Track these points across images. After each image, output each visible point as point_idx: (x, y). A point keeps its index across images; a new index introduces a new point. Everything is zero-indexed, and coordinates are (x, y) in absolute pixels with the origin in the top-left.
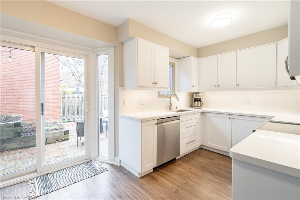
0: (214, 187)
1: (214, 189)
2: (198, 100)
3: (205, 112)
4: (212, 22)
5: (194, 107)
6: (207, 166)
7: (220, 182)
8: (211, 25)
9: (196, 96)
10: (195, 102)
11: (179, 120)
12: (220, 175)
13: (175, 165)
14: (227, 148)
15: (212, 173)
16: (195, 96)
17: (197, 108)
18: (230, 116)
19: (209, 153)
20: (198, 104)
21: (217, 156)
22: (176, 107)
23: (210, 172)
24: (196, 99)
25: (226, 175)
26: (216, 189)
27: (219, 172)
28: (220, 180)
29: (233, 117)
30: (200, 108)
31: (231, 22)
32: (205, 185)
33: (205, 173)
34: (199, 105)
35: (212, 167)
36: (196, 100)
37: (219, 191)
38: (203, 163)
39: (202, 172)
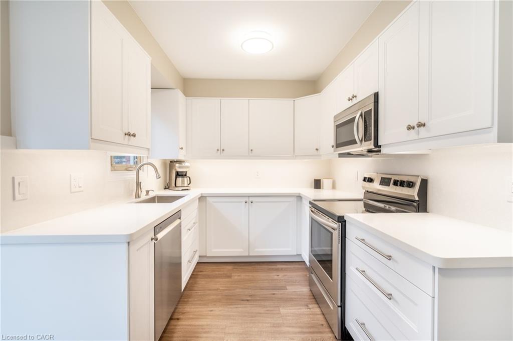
0: (269, 325)
1: (271, 327)
2: (182, 175)
3: (206, 197)
4: (245, 41)
5: (177, 189)
6: (231, 292)
7: (268, 310)
8: (242, 46)
9: (180, 167)
10: (178, 179)
11: (180, 218)
12: (258, 298)
13: (178, 319)
14: (242, 250)
15: (248, 300)
16: (178, 168)
17: (182, 190)
18: (247, 199)
19: (214, 267)
20: (183, 182)
21: (229, 267)
22: (148, 192)
23: (243, 300)
24: (180, 174)
25: (265, 295)
26: (274, 327)
27: (253, 293)
28: (265, 306)
29: (251, 199)
30: (188, 190)
31: (270, 50)
32: (256, 330)
33: (239, 306)
34: (186, 185)
35: (238, 290)
36: (178, 174)
37: (279, 327)
38: (221, 288)
39: (234, 308)
